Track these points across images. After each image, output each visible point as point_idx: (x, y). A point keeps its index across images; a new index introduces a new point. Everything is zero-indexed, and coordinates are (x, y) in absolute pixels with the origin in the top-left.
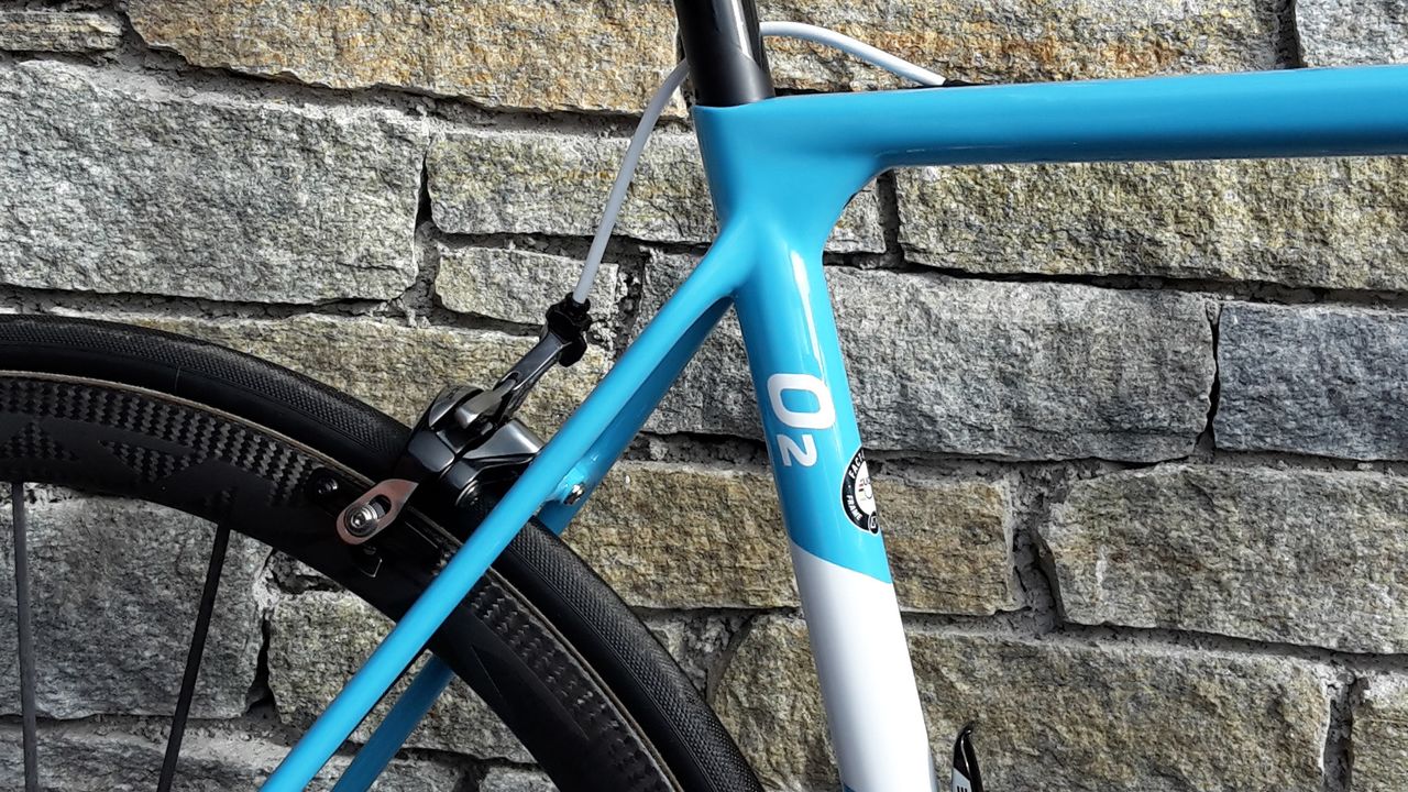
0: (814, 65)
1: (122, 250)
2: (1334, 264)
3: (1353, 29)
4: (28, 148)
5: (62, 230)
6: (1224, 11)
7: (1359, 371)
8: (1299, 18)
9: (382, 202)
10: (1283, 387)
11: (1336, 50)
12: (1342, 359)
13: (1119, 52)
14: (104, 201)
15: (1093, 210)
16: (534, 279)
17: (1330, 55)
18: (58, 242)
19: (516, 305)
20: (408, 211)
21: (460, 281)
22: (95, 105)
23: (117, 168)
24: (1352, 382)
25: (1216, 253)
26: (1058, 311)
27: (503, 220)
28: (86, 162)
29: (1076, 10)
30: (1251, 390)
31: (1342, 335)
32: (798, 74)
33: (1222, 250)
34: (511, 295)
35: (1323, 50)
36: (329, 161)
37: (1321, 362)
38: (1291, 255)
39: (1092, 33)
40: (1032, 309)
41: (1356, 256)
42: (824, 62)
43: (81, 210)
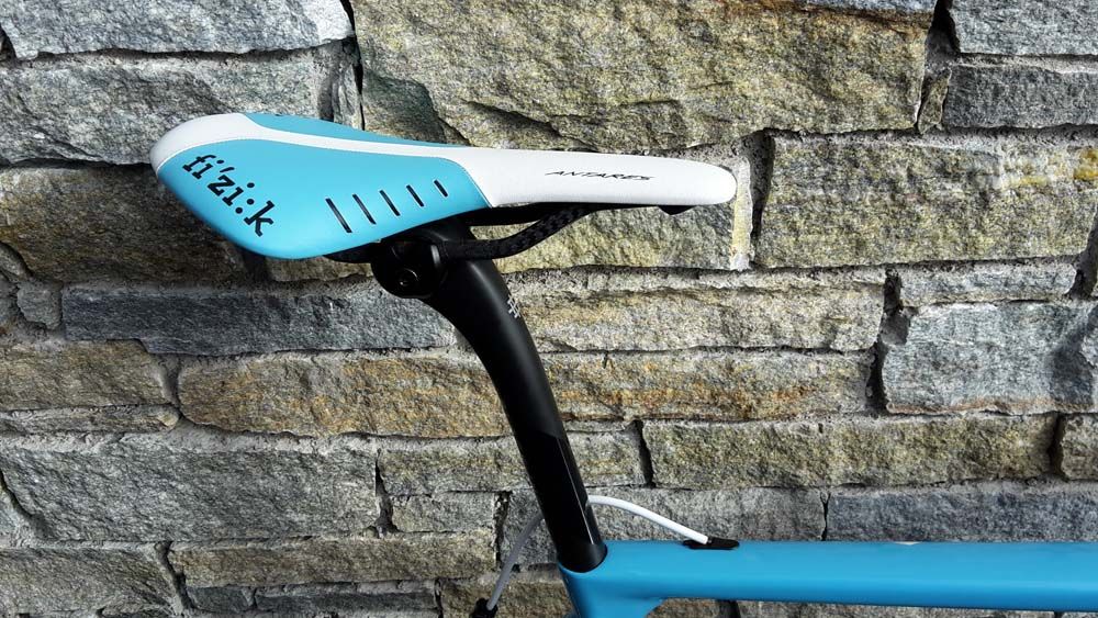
0: (602, 407)
1: (206, 522)
2: (892, 477)
3: (913, 376)
4: (136, 479)
5: (167, 516)
6: (840, 371)
7: (900, 520)
8: (884, 374)
9: (354, 485)
10: (860, 530)
11: (903, 385)
12: (892, 515)
13: (779, 394)
14: (190, 500)
15: (761, 461)
16: (448, 511)
17: (899, 388)
18: (168, 522)
19: (439, 524)
20: (370, 488)
21: (406, 517)
22: (172, 457)
23: (193, 484)
24: (896, 525)
25: (830, 479)
26: (742, 507)
27: (427, 488)
28: (174, 484)
29: (755, 377)
30: (843, 532)
31: (893, 504)
32: (592, 413)
33: (833, 477)
34: (435, 519)
35: (895, 386)
36: (320, 471)
37: (881, 518)
38: (869, 474)
39: (765, 388)
40: (728, 507)
41: (904, 471)
42: (609, 407)
43: (177, 505)
